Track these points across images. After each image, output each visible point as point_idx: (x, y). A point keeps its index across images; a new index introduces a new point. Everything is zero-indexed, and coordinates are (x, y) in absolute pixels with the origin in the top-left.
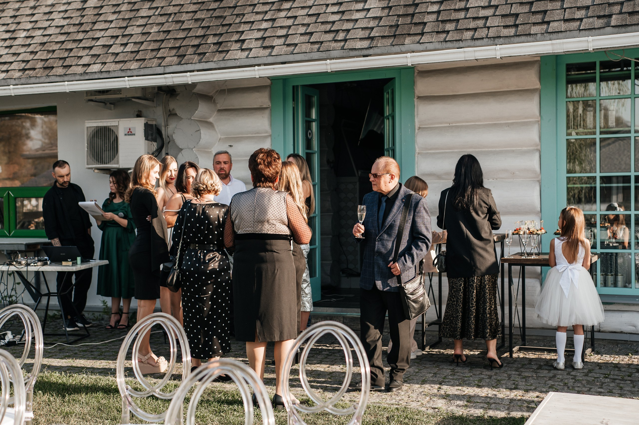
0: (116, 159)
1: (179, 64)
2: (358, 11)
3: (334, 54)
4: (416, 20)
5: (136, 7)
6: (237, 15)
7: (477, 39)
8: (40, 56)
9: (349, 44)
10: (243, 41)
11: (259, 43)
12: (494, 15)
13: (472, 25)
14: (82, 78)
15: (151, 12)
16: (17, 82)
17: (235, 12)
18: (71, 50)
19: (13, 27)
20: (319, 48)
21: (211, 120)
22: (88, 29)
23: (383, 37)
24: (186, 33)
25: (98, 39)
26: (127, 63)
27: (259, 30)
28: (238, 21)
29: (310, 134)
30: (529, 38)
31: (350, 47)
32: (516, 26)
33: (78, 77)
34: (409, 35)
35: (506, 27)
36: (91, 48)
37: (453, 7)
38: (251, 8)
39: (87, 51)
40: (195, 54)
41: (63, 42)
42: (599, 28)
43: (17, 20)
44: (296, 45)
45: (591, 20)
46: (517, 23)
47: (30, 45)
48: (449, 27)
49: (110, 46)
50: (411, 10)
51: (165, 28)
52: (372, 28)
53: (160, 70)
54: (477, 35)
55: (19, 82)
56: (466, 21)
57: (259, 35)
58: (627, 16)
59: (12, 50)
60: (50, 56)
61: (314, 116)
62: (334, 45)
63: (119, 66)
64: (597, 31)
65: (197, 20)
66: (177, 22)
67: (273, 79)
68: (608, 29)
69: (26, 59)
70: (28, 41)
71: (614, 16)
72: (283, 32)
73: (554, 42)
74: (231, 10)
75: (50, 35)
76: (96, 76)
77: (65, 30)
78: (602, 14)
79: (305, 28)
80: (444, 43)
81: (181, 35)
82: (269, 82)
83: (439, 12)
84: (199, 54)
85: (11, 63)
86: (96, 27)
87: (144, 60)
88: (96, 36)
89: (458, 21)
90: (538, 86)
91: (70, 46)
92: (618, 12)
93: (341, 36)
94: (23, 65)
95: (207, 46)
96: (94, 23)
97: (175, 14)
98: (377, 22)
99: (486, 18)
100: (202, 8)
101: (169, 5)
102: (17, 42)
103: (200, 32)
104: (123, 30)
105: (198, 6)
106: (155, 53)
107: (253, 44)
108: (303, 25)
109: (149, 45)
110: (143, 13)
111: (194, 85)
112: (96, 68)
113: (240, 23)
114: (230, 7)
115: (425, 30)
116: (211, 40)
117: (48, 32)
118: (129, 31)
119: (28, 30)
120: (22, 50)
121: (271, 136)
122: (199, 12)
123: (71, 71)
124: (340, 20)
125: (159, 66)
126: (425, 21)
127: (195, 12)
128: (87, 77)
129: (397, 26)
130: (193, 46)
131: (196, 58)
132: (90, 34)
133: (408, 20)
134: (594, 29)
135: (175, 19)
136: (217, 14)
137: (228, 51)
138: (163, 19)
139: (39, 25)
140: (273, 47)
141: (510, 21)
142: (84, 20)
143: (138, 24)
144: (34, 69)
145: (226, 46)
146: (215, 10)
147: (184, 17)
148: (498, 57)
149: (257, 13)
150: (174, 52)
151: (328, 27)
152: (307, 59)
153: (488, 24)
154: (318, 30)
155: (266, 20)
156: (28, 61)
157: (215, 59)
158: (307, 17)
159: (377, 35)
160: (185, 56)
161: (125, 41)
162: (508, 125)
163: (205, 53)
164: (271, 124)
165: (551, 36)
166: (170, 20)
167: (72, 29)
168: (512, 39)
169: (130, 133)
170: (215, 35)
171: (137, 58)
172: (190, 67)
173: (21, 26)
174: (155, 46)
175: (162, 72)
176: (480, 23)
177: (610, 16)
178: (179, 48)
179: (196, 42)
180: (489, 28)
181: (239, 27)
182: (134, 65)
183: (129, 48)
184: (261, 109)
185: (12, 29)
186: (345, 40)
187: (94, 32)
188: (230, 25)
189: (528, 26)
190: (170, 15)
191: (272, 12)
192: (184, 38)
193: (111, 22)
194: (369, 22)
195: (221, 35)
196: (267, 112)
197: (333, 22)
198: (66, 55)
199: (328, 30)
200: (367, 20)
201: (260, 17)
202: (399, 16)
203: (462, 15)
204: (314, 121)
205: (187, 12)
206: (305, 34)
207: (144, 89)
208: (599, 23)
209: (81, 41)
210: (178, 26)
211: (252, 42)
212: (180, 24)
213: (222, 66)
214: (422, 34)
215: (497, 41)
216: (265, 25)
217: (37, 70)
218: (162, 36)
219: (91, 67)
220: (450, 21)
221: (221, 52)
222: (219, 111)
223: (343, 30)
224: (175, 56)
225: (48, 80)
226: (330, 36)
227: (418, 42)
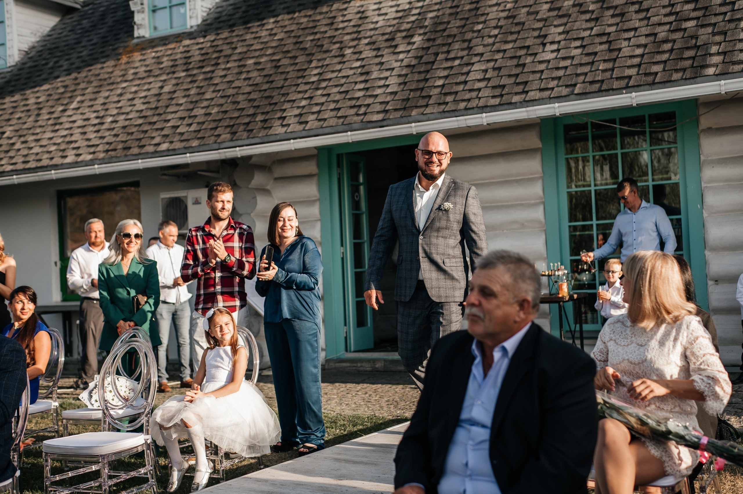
0: (186, 226)
1: (232, 140)
2: (380, 87)
3: (355, 126)
4: (424, 94)
5: (203, 91)
6: (283, 95)
7: (469, 109)
8: (122, 137)
9: (368, 118)
10: (284, 118)
11: (297, 119)
12: (486, 87)
13: (467, 96)
14: (153, 156)
15: (213, 95)
16: (101, 162)
17: (282, 92)
18: (146, 131)
19: (102, 114)
20: (343, 122)
21: (268, 187)
22: (162, 112)
23: (396, 110)
24: (240, 112)
25: (169, 120)
26: (190, 141)
27: (298, 107)
28: (282, 100)
29: (357, 197)
30: (510, 106)
31: (368, 120)
32: (502, 96)
33: (150, 156)
34: (416, 107)
35: (493, 97)
36: (162, 129)
37: (454, 81)
38: (295, 87)
39: (159, 132)
40: (245, 131)
41: (140, 125)
42: (565, 96)
43: (106, 107)
44: (325, 120)
45: (560, 88)
46: (503, 93)
47: (114, 129)
48: (449, 99)
49: (178, 127)
50: (421, 85)
51: (223, 109)
52: (388, 103)
53: (216, 146)
54: (469, 106)
55: (103, 161)
56: (463, 92)
57: (297, 112)
58: (588, 84)
59: (100, 134)
60: (129, 137)
61: (361, 180)
62: (356, 118)
63: (183, 144)
64: (564, 99)
65: (250, 100)
66: (234, 103)
67: (320, 149)
68: (573, 97)
69: (110, 141)
70: (114, 125)
71: (578, 85)
72: (316, 109)
73: (528, 109)
74: (279, 90)
75: (131, 119)
76: (165, 154)
77: (144, 114)
78: (569, 83)
79: (335, 104)
80: (443, 114)
81: (236, 114)
82: (316, 152)
83: (443, 86)
84: (248, 131)
85: (98, 145)
86: (170, 110)
87: (204, 138)
88: (168, 118)
89: (456, 93)
90: (541, 146)
91: (145, 128)
92: (582, 81)
93: (362, 110)
94: (107, 147)
95: (255, 123)
96: (167, 107)
97: (234, 95)
98: (393, 96)
99: (479, 90)
100: (256, 89)
101: (230, 88)
102: (105, 127)
103: (251, 111)
104: (189, 112)
105: (253, 88)
106: (213, 132)
107: (292, 120)
108: (334, 101)
109: (209, 124)
110: (208, 96)
111: (250, 157)
112: (164, 147)
113: (285, 101)
114: (278, 88)
115: (430, 103)
116: (259, 118)
117: (130, 117)
118: (195, 112)
119: (114, 116)
120: (107, 134)
121: (319, 200)
122: (253, 93)
123: (144, 150)
124: (364, 96)
125: (215, 142)
126: (431, 94)
127: (249, 93)
128: (157, 155)
129: (408, 99)
130: (245, 124)
131: (245, 134)
132: (163, 117)
133: (418, 93)
134: (561, 96)
135: (233, 100)
136: (267, 94)
137: (271, 127)
138: (222, 101)
139: (123, 110)
140: (307, 122)
141: (497, 92)
142: (160, 104)
143: (202, 105)
144: (115, 150)
145: (270, 123)
146: (265, 90)
147: (241, 98)
148: (485, 124)
149: (299, 92)
150: (228, 130)
151: (353, 102)
152: (333, 131)
153: (480, 95)
154: (345, 106)
155: (305, 99)
156: (111, 143)
157: (260, 135)
158: (338, 95)
159: (391, 108)
160: (236, 133)
161: (190, 121)
162: (517, 181)
163: (252, 130)
164: (319, 189)
165: (528, 104)
166: (229, 101)
167: (149, 113)
168: (497, 108)
169: (197, 202)
170: (263, 113)
171: (199, 136)
172: (240, 143)
173: (109, 112)
174: (213, 125)
175: (217, 148)
176: (474, 94)
177: (575, 85)
178: (233, 125)
179: (247, 120)
180: (480, 98)
181: (283, 105)
182: (195, 143)
183: (193, 128)
184: (310, 176)
185: (101, 115)
186: (365, 114)
187: (166, 115)
188: (276, 104)
189: (510, 96)
190: (229, 96)
191: (311, 91)
192: (238, 117)
193: (181, 105)
194: (386, 97)
195: (268, 113)
196: (315, 179)
197: (358, 98)
198: (142, 136)
199: (353, 105)
200: (385, 95)
201: (300, 96)
202: (411, 90)
203: (461, 87)
204: (361, 184)
205: (243, 94)
206: (334, 109)
207: (208, 163)
208: (565, 91)
209: (155, 123)
210: (234, 107)
211: (290, 119)
212: (236, 105)
213: (266, 140)
214: (427, 106)
215: (485, 110)
216: (304, 103)
217: (118, 151)
218: (220, 116)
219: (161, 146)
220: (450, 93)
221: (265, 128)
222: (276, 179)
223: (365, 105)
224: (228, 133)
225: (126, 159)
226: (353, 111)
227: (423, 114)
